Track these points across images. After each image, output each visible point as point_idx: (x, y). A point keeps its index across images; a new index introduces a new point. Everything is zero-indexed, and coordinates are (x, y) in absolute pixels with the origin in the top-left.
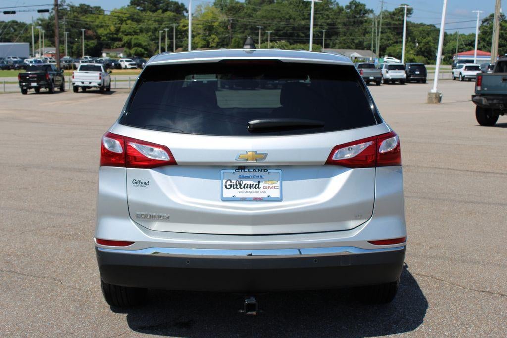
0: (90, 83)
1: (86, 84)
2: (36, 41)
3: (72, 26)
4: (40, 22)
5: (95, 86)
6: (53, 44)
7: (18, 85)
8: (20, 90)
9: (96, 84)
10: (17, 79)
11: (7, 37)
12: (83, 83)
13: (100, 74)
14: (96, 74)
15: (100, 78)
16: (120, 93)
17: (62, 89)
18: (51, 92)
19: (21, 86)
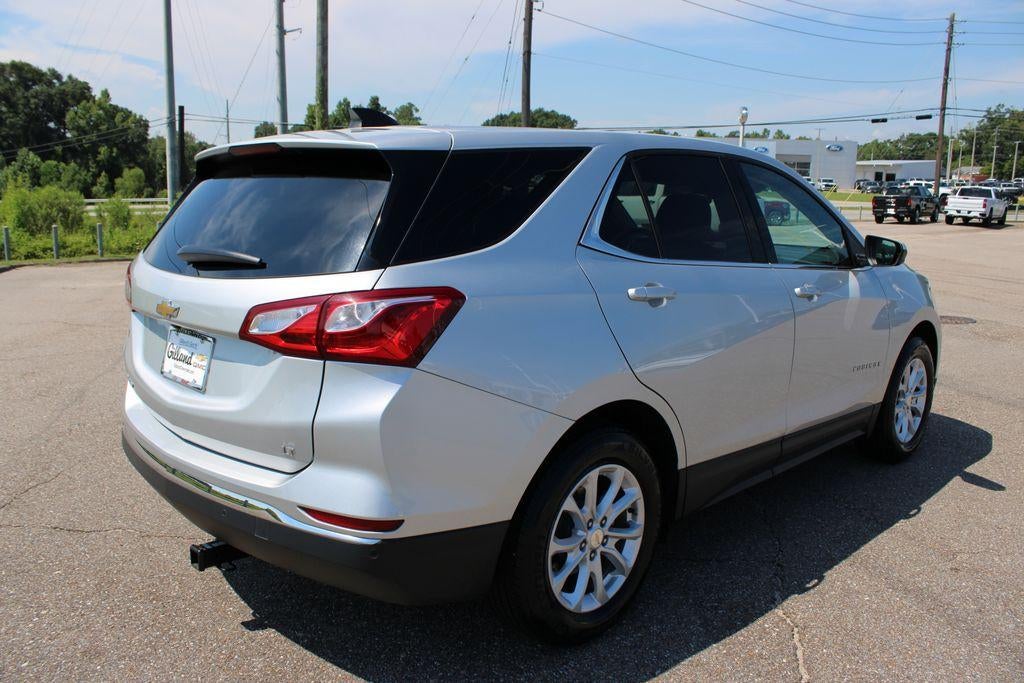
0: (969, 212)
1: (964, 213)
2: (954, 159)
3: (1006, 138)
4: (964, 134)
5: (975, 217)
6: (979, 161)
7: (871, 212)
8: (873, 218)
9: (978, 215)
10: (870, 205)
11: (920, 153)
12: (959, 212)
13: (985, 200)
14: (980, 201)
15: (985, 206)
16: (1018, 228)
17: (934, 220)
18: (913, 222)
19: (875, 213)
